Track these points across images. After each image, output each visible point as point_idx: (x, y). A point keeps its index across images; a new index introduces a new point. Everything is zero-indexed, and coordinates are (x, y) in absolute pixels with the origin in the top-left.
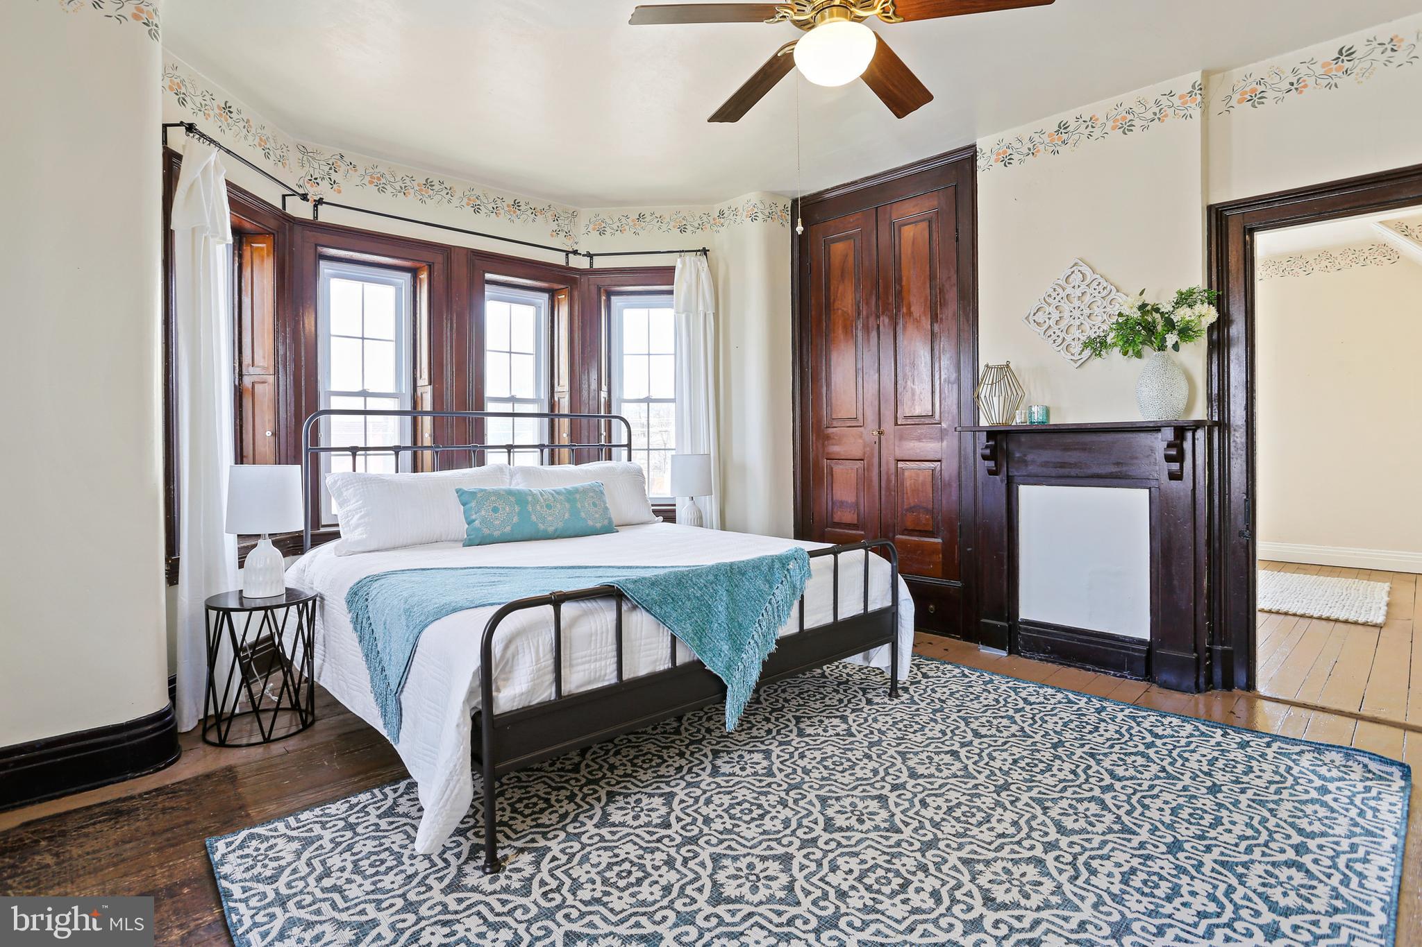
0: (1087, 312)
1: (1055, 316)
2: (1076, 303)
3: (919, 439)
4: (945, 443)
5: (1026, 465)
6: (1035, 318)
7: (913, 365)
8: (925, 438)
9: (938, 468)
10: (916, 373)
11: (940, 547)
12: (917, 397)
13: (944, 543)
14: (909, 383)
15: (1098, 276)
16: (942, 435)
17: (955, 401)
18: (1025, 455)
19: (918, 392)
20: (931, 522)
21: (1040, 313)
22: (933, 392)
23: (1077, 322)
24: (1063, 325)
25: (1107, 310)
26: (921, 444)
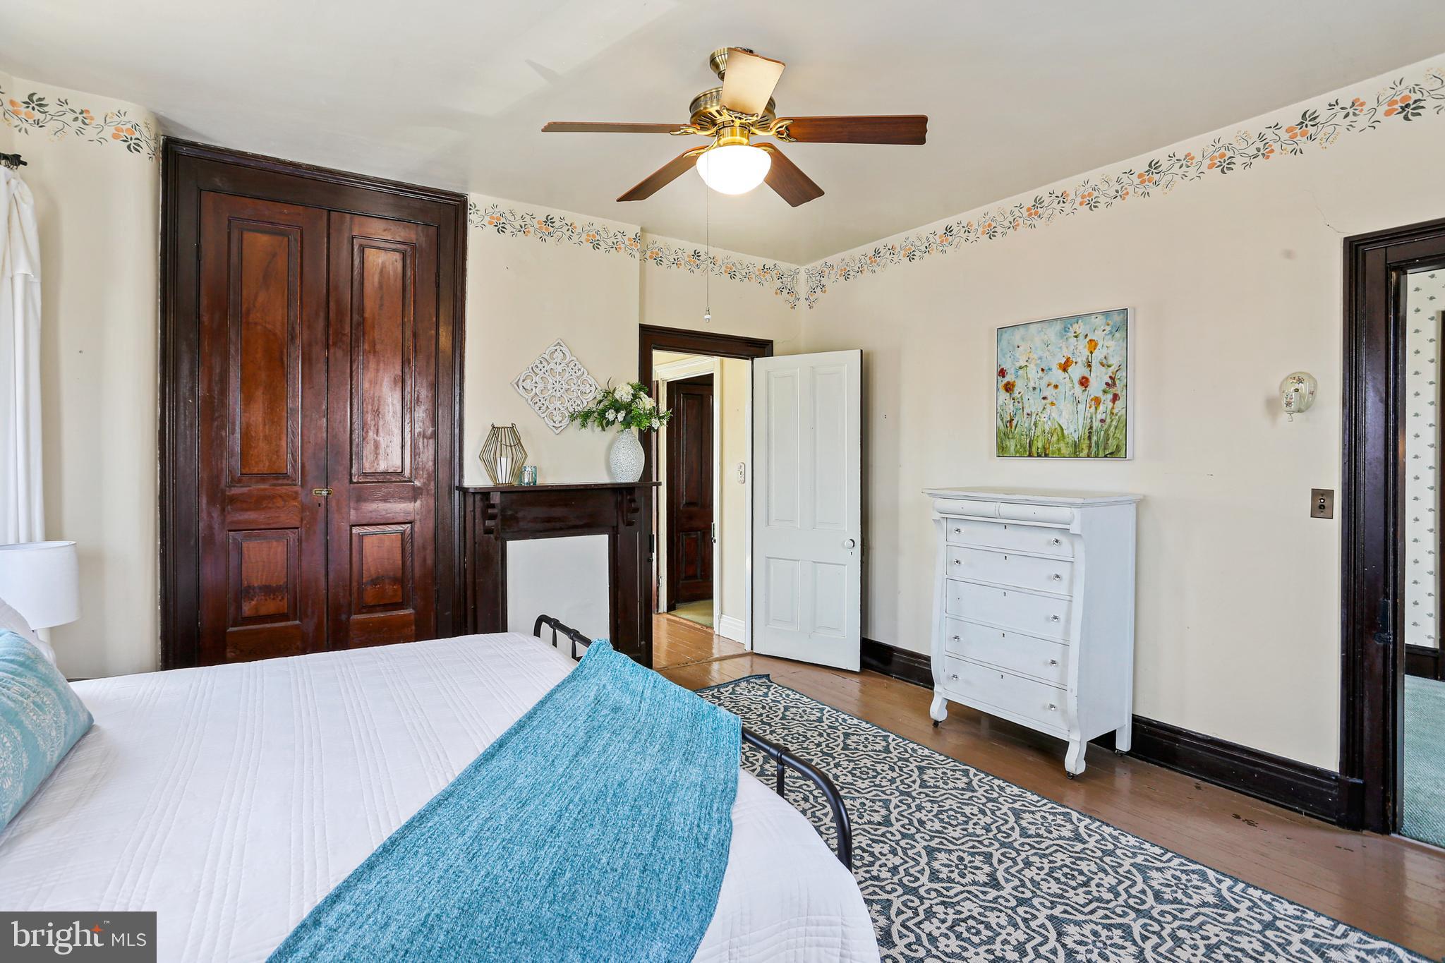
0: (565, 386)
1: (541, 386)
2: (558, 378)
3: (385, 500)
4: (419, 502)
5: (518, 522)
6: (524, 384)
7: (377, 413)
8: (393, 497)
9: (408, 531)
10: (381, 423)
11: (413, 617)
12: (382, 451)
13: (417, 613)
14: (371, 434)
15: (575, 359)
16: (415, 494)
17: (431, 457)
18: (517, 513)
19: (383, 445)
20: (400, 593)
21: (528, 381)
22: (403, 447)
23: (558, 394)
24: (547, 394)
25: (581, 388)
26: (388, 505)
